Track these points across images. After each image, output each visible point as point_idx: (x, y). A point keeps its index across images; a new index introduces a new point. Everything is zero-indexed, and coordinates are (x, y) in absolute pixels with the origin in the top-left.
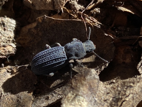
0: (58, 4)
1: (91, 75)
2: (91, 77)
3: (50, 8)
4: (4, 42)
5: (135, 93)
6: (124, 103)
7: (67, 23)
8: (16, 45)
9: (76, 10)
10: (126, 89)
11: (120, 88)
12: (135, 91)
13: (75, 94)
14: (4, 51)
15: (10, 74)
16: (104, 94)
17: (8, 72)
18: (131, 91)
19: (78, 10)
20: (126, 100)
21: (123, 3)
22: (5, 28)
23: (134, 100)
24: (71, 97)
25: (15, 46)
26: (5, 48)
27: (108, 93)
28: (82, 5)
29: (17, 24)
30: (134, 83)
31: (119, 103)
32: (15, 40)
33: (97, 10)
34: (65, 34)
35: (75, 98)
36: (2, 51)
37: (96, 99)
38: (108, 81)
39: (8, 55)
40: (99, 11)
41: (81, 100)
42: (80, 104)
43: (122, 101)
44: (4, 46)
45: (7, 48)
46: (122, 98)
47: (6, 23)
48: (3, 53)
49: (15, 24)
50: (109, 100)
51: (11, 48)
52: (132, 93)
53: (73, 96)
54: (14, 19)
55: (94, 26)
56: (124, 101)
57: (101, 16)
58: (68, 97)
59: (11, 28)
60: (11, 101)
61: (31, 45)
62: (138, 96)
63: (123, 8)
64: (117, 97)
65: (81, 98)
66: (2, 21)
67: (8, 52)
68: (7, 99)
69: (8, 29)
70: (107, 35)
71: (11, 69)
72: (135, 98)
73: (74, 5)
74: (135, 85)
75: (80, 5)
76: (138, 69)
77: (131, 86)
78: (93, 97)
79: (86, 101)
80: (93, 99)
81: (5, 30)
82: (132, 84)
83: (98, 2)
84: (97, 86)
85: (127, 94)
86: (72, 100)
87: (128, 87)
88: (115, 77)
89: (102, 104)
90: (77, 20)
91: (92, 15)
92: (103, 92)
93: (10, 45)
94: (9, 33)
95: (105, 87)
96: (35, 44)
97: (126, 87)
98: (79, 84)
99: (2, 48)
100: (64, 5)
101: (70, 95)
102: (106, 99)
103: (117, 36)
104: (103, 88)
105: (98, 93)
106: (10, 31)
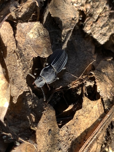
0: (97, 73)
1: (46, 52)
2: (45, 52)
3: (98, 68)
4: (94, 28)
5: (18, 69)
6: (17, 57)
7: (82, 70)
8: (88, 34)
9: (87, 81)
10: (24, 66)
11: (26, 64)
12: (19, 70)
13: (41, 34)
14: (89, 23)
15: (73, 18)
16: (29, 52)
17: (75, 18)
18: (21, 67)
19: (87, 82)
20: (18, 60)
21: (74, 110)
22: (102, 35)
23: (13, 66)
24: (41, 32)
25: (87, 32)
26: (90, 25)
27: (28, 55)
28: (88, 86)
29: (99, 44)
30: (24, 72)
31: (18, 54)
32: (91, 35)
33: (79, 93)
34: (76, 65)
35: (39, 33)
36: (90, 22)
37: (29, 45)
38: (33, 66)
39: (85, 25)
40: (78, 93)
41: (35, 36)
42: (34, 33)
43: (19, 57)
44: (92, 25)
45: (90, 27)
46: (20, 58)
47: (104, 37)
48: (88, 22)
49: (101, 43)
50: (24, 52)
51: (88, 30)
52: (19, 66)
53: (40, 33)
54: (103, 45)
55: (71, 83)
56: (18, 58)
57: (74, 93)
58: (42, 30)
59: (99, 39)
60: (59, 4)
61: (82, 43)
62: (14, 70)
63: (71, 108)
64: (22, 57)
65: (36, 37)
66: (107, 36)
67: (87, 26)
68: (62, 3)
69: (99, 37)
70: (60, 87)
71: (76, 20)
72: (15, 67)
73: (91, 82)
74: (23, 72)
75: (88, 85)
76: (28, 87)
77: (24, 69)
78: (32, 45)
79: (32, 38)
80: (31, 44)
81: (101, 34)
82: (24, 71)
83: (84, 95)
84: (37, 52)
85: (21, 63)
86: (38, 30)
87: (25, 68)
88: (32, 71)
89: (24, 46)
90: (81, 76)
91: (78, 87)
92: (31, 53)
93: (90, 30)
94: (97, 35)
95: (32, 56)
96: (81, 46)
97: (25, 67)
98: (45, 41)
99: (91, 24)
100: (95, 76)
101: (42, 32)
102: (26, 51)
103: (56, 93)
104: (33, 55)
105: (32, 49)
106: (98, 37)
